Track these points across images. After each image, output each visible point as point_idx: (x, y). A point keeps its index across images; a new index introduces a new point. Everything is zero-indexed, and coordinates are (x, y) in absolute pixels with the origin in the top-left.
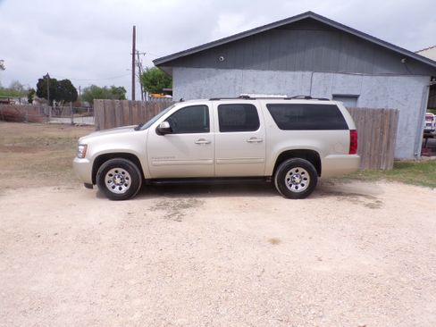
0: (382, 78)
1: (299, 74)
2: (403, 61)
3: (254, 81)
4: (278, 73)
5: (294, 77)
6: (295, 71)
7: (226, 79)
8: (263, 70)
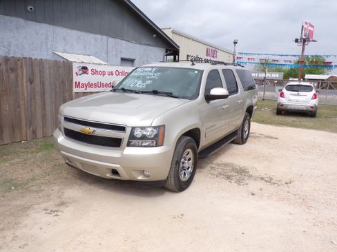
0: (145, 47)
1: (99, 36)
2: (155, 36)
3: (64, 39)
4: (83, 33)
5: (96, 39)
6: (96, 34)
7: (37, 33)
8: (72, 29)
